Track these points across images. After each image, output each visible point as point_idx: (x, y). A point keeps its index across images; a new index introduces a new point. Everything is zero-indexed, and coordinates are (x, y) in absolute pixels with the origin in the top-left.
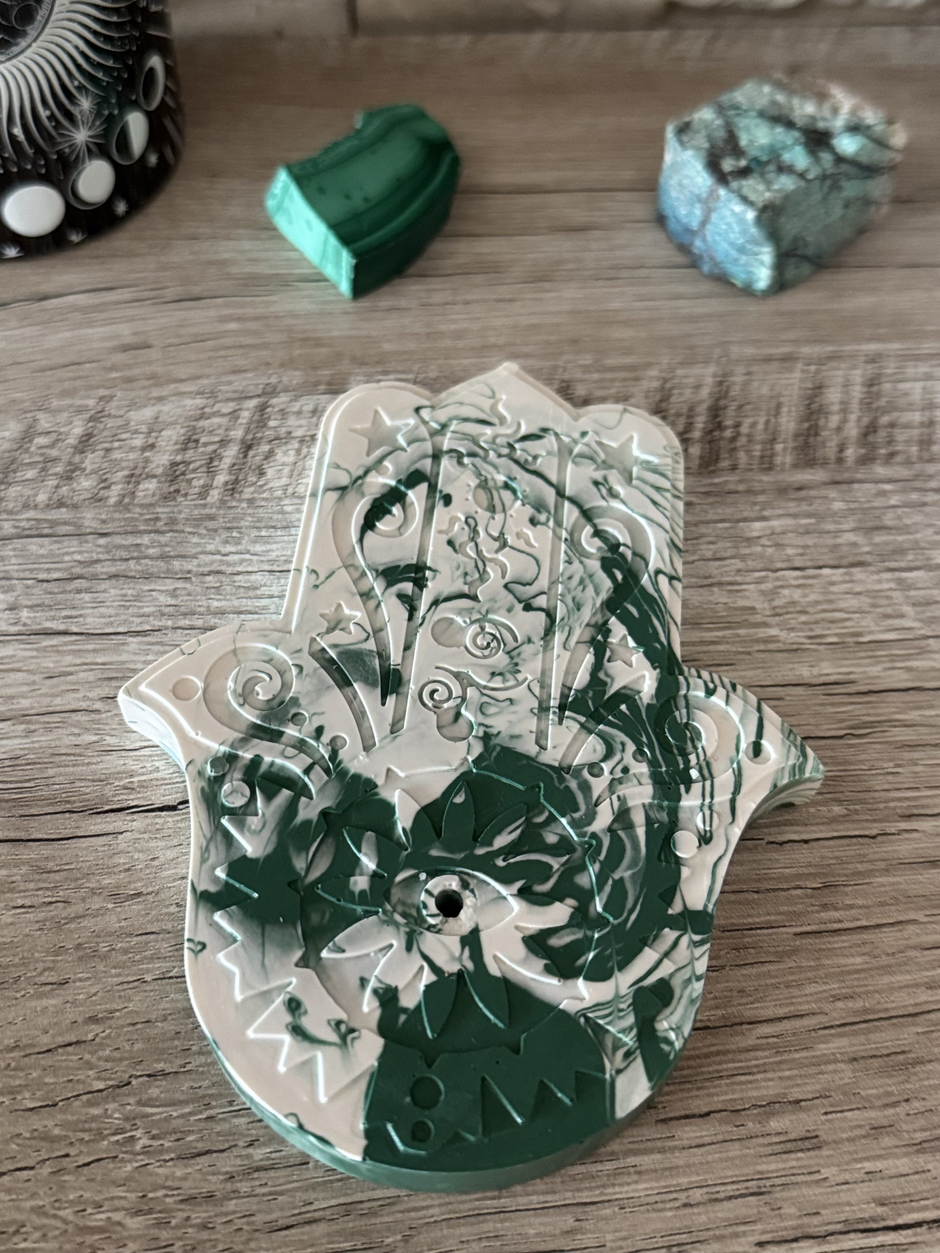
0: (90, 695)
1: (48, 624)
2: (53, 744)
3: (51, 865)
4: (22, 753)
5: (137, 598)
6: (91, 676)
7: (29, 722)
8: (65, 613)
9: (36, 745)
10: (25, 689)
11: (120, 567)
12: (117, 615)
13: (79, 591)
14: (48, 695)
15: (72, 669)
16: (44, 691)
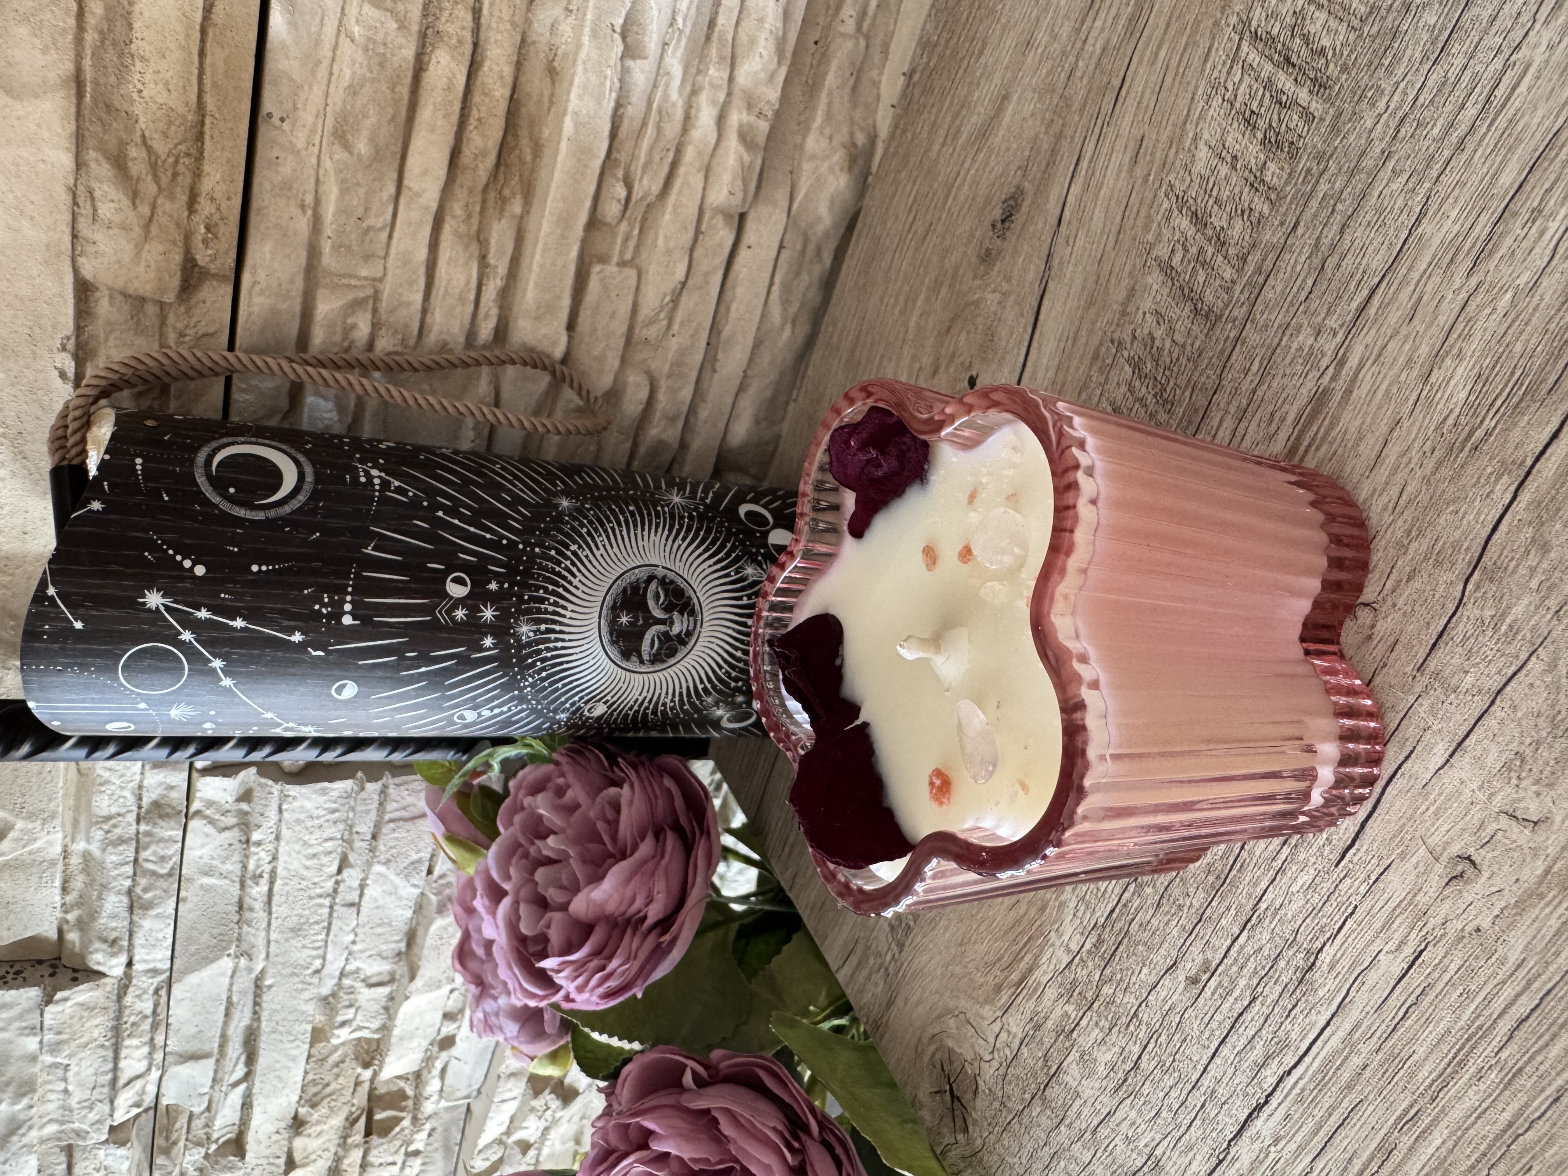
0: (1457, 285)
1: (1355, 304)
2: (1488, 337)
4: (1476, 370)
5: (1379, 211)
6: (1436, 280)
7: (1447, 353)
8: (1352, 287)
9: (1477, 354)
10: (1407, 346)
11: (1337, 220)
12: (1385, 237)
13: (1338, 266)
14: (1429, 327)
15: (1415, 296)
16: (1421, 328)
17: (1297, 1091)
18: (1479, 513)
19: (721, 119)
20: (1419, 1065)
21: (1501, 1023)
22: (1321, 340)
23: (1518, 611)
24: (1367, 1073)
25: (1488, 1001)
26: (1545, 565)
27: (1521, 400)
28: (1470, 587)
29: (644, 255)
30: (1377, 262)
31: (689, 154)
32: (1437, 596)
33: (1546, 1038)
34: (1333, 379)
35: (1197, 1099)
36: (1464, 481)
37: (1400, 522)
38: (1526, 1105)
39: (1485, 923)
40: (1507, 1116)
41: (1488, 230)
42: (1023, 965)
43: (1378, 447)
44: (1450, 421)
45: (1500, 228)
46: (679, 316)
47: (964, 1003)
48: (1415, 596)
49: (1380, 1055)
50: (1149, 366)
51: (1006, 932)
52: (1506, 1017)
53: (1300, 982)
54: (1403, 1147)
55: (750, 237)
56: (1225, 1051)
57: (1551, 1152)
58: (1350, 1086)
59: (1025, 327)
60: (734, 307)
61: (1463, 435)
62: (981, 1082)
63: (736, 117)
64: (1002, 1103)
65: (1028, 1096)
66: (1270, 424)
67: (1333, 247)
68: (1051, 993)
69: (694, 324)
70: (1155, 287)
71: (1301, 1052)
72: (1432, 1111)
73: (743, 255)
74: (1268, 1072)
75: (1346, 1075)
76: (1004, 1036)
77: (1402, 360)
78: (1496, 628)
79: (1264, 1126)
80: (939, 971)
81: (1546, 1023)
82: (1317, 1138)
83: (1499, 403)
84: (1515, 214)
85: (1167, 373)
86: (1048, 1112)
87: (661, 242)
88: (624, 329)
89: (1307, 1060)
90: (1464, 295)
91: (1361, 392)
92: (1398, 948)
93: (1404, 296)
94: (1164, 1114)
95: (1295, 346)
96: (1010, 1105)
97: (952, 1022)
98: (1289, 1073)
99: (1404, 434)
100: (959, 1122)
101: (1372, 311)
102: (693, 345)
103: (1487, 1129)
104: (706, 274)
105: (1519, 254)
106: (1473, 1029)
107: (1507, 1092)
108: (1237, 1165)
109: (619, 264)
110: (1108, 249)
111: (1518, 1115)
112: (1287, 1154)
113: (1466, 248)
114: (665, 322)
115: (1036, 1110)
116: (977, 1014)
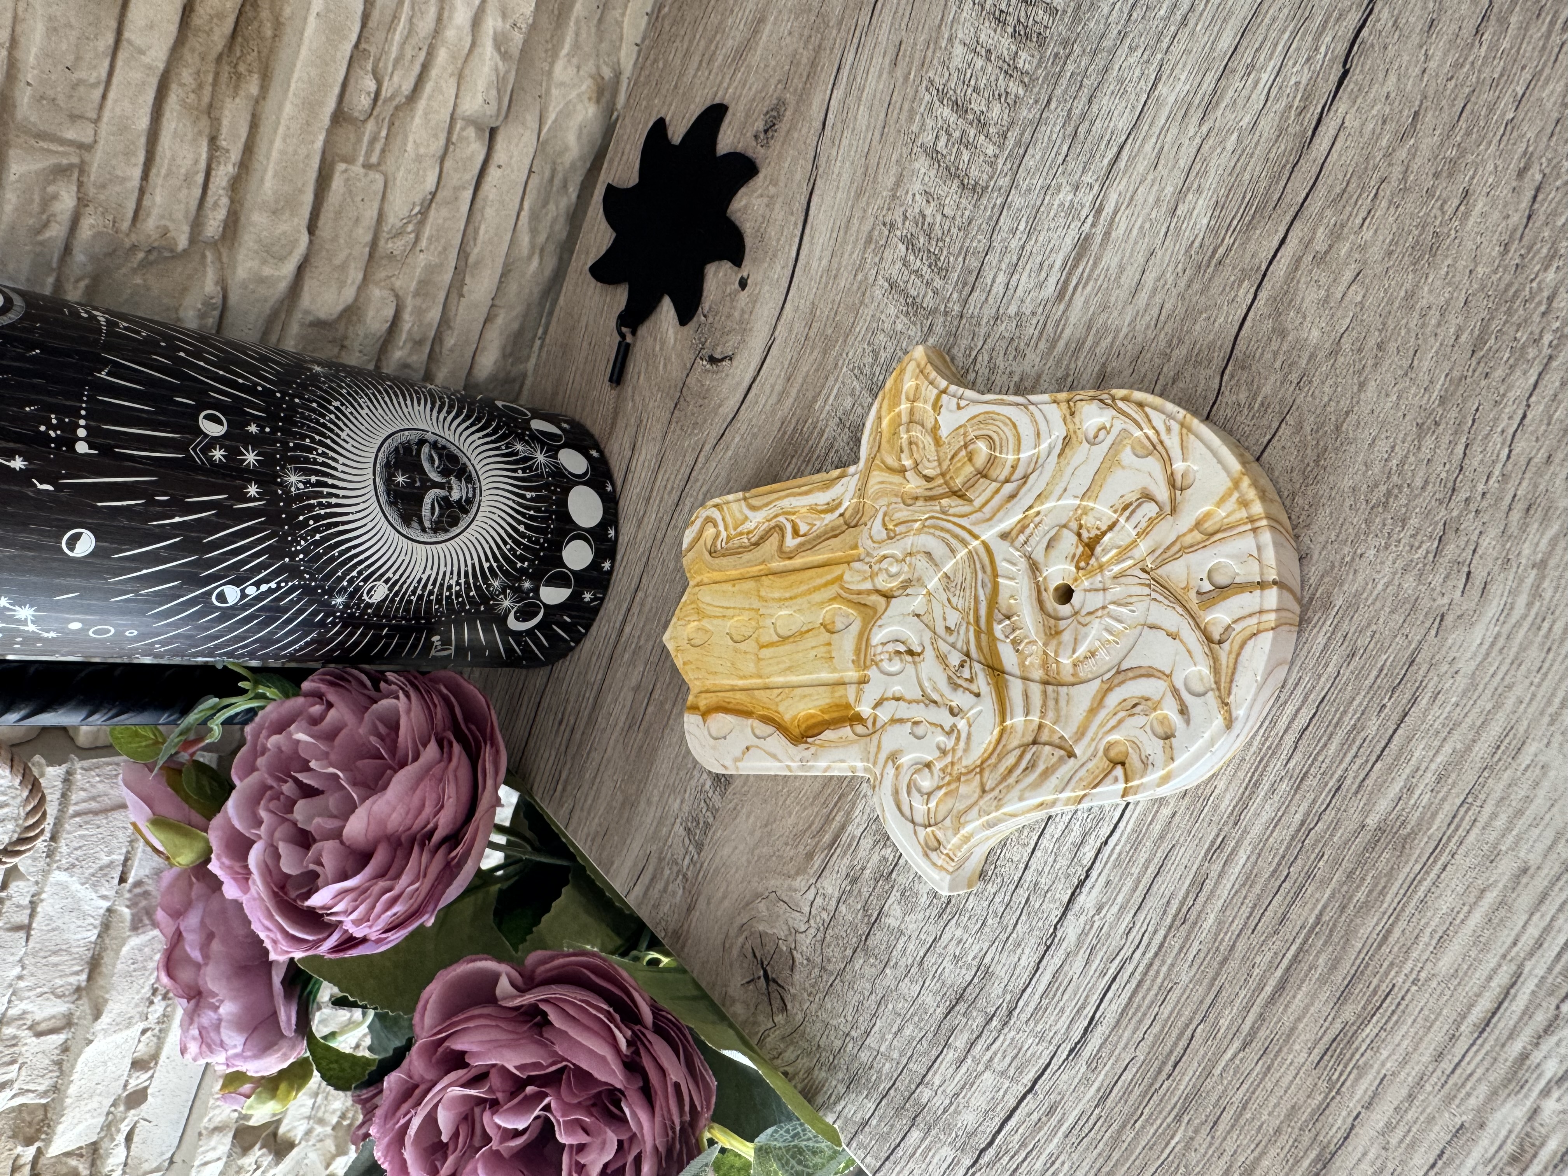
0: (1191, 133)
1: (1106, 161)
2: (1220, 172)
3: (1338, 190)
4: (1214, 199)
5: (1121, 81)
6: (1174, 131)
7: (1189, 189)
8: (1103, 147)
9: (1214, 186)
10: (1156, 187)
11: (1085, 92)
12: (1128, 102)
13: (1089, 131)
14: (1171, 170)
15: (1158, 146)
16: (1165, 174)
17: (1114, 856)
18: (1227, 316)
19: (476, 22)
20: (1220, 798)
21: (1286, 738)
22: (1080, 194)
23: (1267, 390)
24: (1177, 818)
26: (1285, 347)
27: (1253, 218)
28: (1226, 378)
29: (390, 160)
30: (1123, 123)
31: (442, 55)
32: (1199, 390)
33: (1325, 739)
34: (1093, 225)
35: (1021, 895)
36: (1212, 291)
37: (1162, 336)
38: (1314, 801)
40: (1299, 817)
41: (1213, 85)
42: (835, 825)
43: (1138, 277)
44: (1197, 244)
45: (1223, 82)
46: (427, 232)
47: (773, 882)
48: (1180, 395)
50: (922, 240)
51: (816, 798)
52: (1290, 731)
54: (1214, 875)
55: (500, 155)
56: (1045, 842)
58: (1161, 837)
59: (796, 224)
60: (483, 227)
61: (1209, 254)
62: (797, 956)
63: (492, 23)
64: (823, 968)
65: (849, 952)
66: (1039, 275)
67: (1083, 116)
68: (867, 843)
69: (443, 241)
70: (923, 170)
71: (1115, 821)
72: (1236, 834)
73: (493, 173)
74: (1087, 848)
75: (1157, 828)
76: (819, 901)
77: (1151, 200)
78: (1250, 407)
79: (1087, 900)
80: (745, 858)
81: (1323, 726)
82: (1137, 893)
83: (1235, 222)
84: (1234, 71)
85: (940, 244)
86: (872, 960)
87: (410, 147)
88: (368, 238)
89: (1122, 825)
90: (1198, 140)
91: (1118, 233)
93: (1148, 148)
94: (990, 921)
95: (1056, 203)
96: (830, 967)
97: (762, 906)
98: (1106, 843)
99: (1158, 262)
100: (777, 1003)
101: (1122, 163)
102: (442, 265)
103: (1283, 834)
104: (456, 189)
105: (1240, 102)
106: (1264, 751)
107: (1298, 796)
108: (1064, 945)
109: (364, 166)
110: (874, 143)
111: (1307, 814)
112: (1110, 917)
113: (1197, 102)
114: (413, 236)
115: (858, 963)
116: (791, 889)
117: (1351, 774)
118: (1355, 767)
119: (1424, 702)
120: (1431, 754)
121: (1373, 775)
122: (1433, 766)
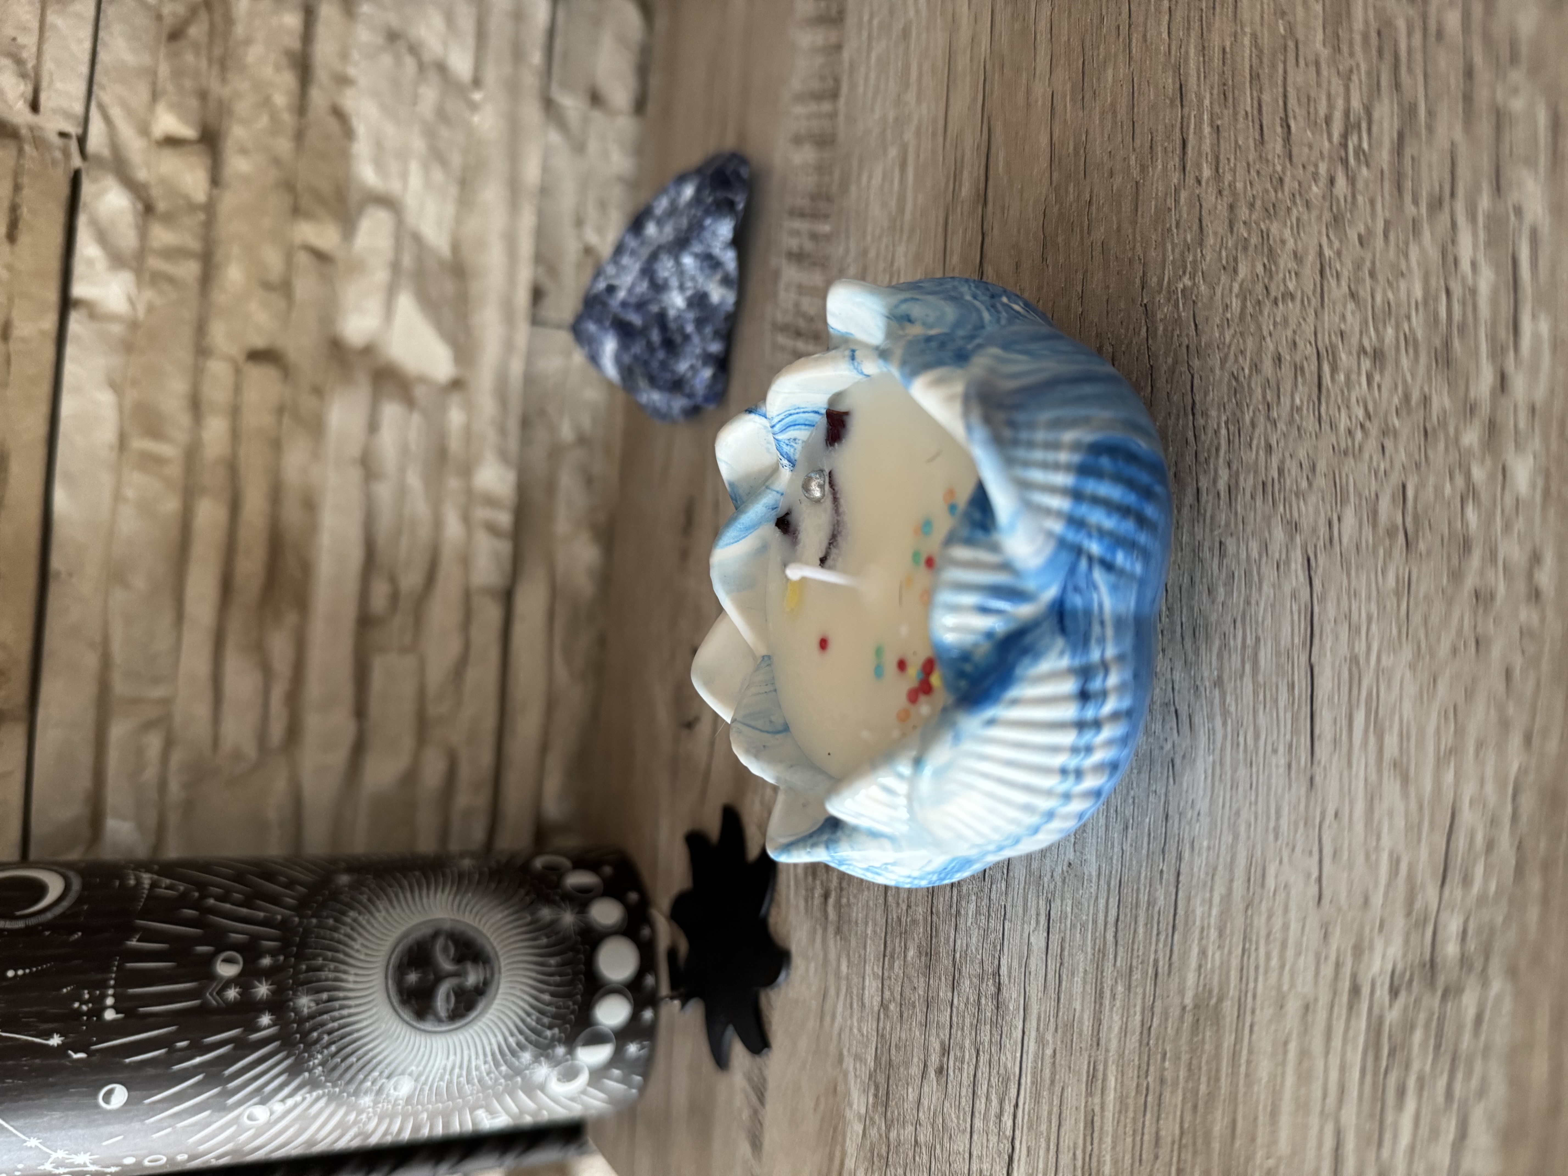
17: (1026, 1118)
20: (1081, 1021)
24: (1058, 1057)
25: (1095, 922)
29: (421, 641)
33: (1133, 924)
38: (1144, 997)
39: (1071, 855)
40: (1138, 1018)
42: (837, 1163)
46: (467, 690)
49: (1060, 1031)
52: (1109, 926)
53: (998, 1008)
54: (1098, 1107)
55: (520, 610)
56: (976, 1122)
57: (1170, 1025)
58: (1052, 1082)
71: (1017, 1078)
72: (1101, 1055)
74: (1006, 1116)
75: (1047, 1072)
81: (1128, 910)
82: (1050, 1155)
88: (413, 708)
89: (1023, 1082)
92: (1038, 922)
98: (1017, 1103)
103: (1133, 1042)
104: (484, 647)
106: (1096, 956)
107: (1132, 995)
109: (398, 652)
111: (1143, 1011)
117: (1161, 954)
118: (1161, 945)
119: (1186, 855)
120: (1207, 907)
121: (1176, 948)
122: (1213, 921)
